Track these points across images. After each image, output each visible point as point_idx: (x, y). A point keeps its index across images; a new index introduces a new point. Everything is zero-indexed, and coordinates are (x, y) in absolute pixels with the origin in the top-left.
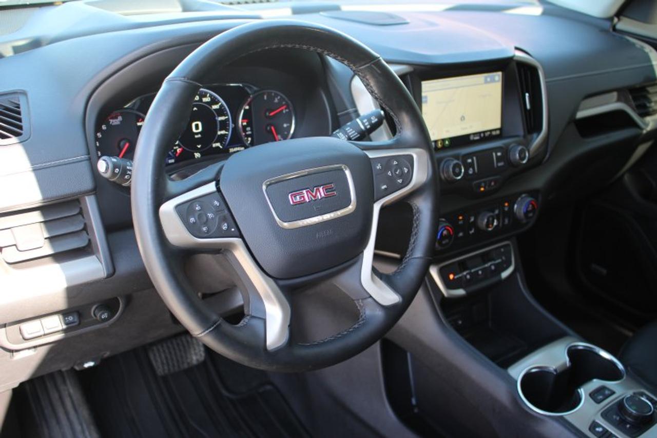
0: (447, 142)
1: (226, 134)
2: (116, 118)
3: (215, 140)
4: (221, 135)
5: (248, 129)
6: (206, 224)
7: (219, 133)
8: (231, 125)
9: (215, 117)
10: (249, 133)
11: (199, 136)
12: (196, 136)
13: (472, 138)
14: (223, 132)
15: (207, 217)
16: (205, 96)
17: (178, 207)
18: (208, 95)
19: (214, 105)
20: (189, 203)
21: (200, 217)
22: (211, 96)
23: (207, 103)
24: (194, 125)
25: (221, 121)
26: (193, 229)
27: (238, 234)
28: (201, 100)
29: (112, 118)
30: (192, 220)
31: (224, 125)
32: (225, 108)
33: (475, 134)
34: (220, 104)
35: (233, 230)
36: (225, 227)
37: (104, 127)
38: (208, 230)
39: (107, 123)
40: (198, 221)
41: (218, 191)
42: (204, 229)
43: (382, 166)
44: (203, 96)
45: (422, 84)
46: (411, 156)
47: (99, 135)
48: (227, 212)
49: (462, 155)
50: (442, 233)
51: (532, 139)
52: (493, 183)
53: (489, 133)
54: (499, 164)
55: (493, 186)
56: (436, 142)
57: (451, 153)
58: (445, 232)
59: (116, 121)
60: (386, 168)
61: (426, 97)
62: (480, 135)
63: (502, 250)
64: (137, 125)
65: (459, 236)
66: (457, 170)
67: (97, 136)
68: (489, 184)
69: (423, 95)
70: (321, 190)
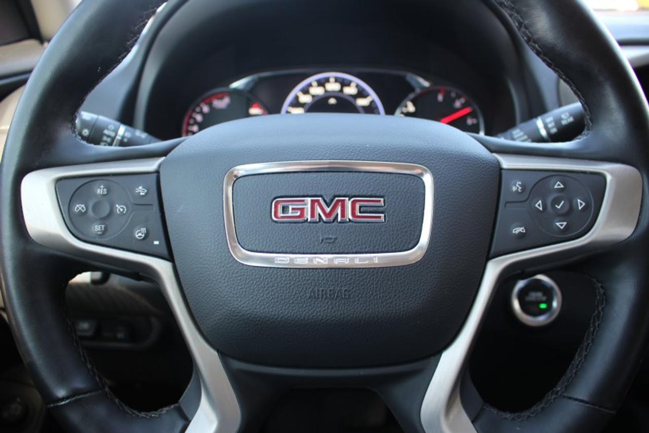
2: (221, 98)
6: (103, 220)
15: (111, 213)
16: (349, 86)
18: (353, 85)
19: (360, 99)
21: (96, 207)
22: (357, 86)
23: (351, 95)
26: (72, 221)
27: (164, 251)
30: (79, 207)
32: (377, 106)
34: (370, 98)
35: (156, 243)
36: (139, 234)
37: (206, 109)
38: (104, 232)
39: (210, 104)
40: (90, 213)
41: (157, 172)
42: (97, 228)
43: (524, 187)
44: (344, 83)
46: (601, 176)
47: (199, 118)
48: (155, 210)
59: (223, 104)
60: (530, 192)
64: (248, 112)
67: (195, 119)
70: (349, 204)
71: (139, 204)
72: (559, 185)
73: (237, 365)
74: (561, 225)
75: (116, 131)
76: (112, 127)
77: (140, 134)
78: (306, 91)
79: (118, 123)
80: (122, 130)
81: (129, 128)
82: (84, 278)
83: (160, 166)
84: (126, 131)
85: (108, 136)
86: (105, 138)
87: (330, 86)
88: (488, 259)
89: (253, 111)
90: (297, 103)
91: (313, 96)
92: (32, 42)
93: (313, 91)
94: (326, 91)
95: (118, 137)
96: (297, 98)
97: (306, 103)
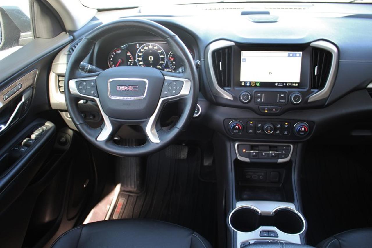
0: (258, 84)
1: (163, 63)
2: (119, 51)
3: (158, 65)
4: (161, 63)
5: (174, 62)
6: (85, 90)
7: (160, 62)
8: (166, 60)
9: (159, 55)
10: (174, 64)
11: (152, 62)
12: (150, 62)
13: (277, 84)
14: (162, 62)
15: (87, 88)
16: (155, 47)
17: (76, 82)
18: (157, 46)
19: (159, 50)
20: (82, 81)
21: (84, 87)
22: (158, 47)
23: (156, 49)
24: (150, 57)
25: (161, 58)
26: (79, 90)
27: (97, 96)
28: (153, 48)
29: (117, 51)
30: (80, 87)
31: (163, 59)
32: (164, 52)
33: (278, 83)
34: (161, 50)
36: (92, 92)
37: (114, 54)
38: (86, 92)
39: (115, 52)
40: (83, 88)
41: (96, 80)
42: (84, 91)
43: (168, 84)
44: (154, 46)
45: (242, 52)
46: (183, 82)
47: (112, 56)
48: (95, 87)
49: (255, 91)
50: (234, 126)
51: (313, 92)
52: (274, 110)
53: (290, 84)
54: (281, 101)
55: (274, 111)
56: (250, 82)
57: (249, 89)
58: (237, 127)
59: (119, 52)
60: (169, 85)
61: (245, 59)
62: (283, 84)
63: (285, 148)
64: (127, 54)
65: (249, 131)
66: (246, 97)
67: (111, 56)
68: (272, 110)
69: (242, 57)
70: (131, 88)
71: (92, 87)
72: (175, 83)
73: (111, 119)
74: (174, 92)
75: (88, 67)
76: (87, 66)
77: (95, 67)
79: (88, 64)
80: (89, 66)
81: (91, 65)
82: (81, 102)
83: (96, 78)
84: (90, 66)
85: (86, 68)
86: (85, 69)
87: (150, 47)
88: (160, 98)
89: (128, 54)
90: (140, 52)
91: (145, 50)
92: (64, 33)
93: (145, 48)
94: (148, 48)
95: (88, 68)
96: (140, 50)
97: (143, 52)
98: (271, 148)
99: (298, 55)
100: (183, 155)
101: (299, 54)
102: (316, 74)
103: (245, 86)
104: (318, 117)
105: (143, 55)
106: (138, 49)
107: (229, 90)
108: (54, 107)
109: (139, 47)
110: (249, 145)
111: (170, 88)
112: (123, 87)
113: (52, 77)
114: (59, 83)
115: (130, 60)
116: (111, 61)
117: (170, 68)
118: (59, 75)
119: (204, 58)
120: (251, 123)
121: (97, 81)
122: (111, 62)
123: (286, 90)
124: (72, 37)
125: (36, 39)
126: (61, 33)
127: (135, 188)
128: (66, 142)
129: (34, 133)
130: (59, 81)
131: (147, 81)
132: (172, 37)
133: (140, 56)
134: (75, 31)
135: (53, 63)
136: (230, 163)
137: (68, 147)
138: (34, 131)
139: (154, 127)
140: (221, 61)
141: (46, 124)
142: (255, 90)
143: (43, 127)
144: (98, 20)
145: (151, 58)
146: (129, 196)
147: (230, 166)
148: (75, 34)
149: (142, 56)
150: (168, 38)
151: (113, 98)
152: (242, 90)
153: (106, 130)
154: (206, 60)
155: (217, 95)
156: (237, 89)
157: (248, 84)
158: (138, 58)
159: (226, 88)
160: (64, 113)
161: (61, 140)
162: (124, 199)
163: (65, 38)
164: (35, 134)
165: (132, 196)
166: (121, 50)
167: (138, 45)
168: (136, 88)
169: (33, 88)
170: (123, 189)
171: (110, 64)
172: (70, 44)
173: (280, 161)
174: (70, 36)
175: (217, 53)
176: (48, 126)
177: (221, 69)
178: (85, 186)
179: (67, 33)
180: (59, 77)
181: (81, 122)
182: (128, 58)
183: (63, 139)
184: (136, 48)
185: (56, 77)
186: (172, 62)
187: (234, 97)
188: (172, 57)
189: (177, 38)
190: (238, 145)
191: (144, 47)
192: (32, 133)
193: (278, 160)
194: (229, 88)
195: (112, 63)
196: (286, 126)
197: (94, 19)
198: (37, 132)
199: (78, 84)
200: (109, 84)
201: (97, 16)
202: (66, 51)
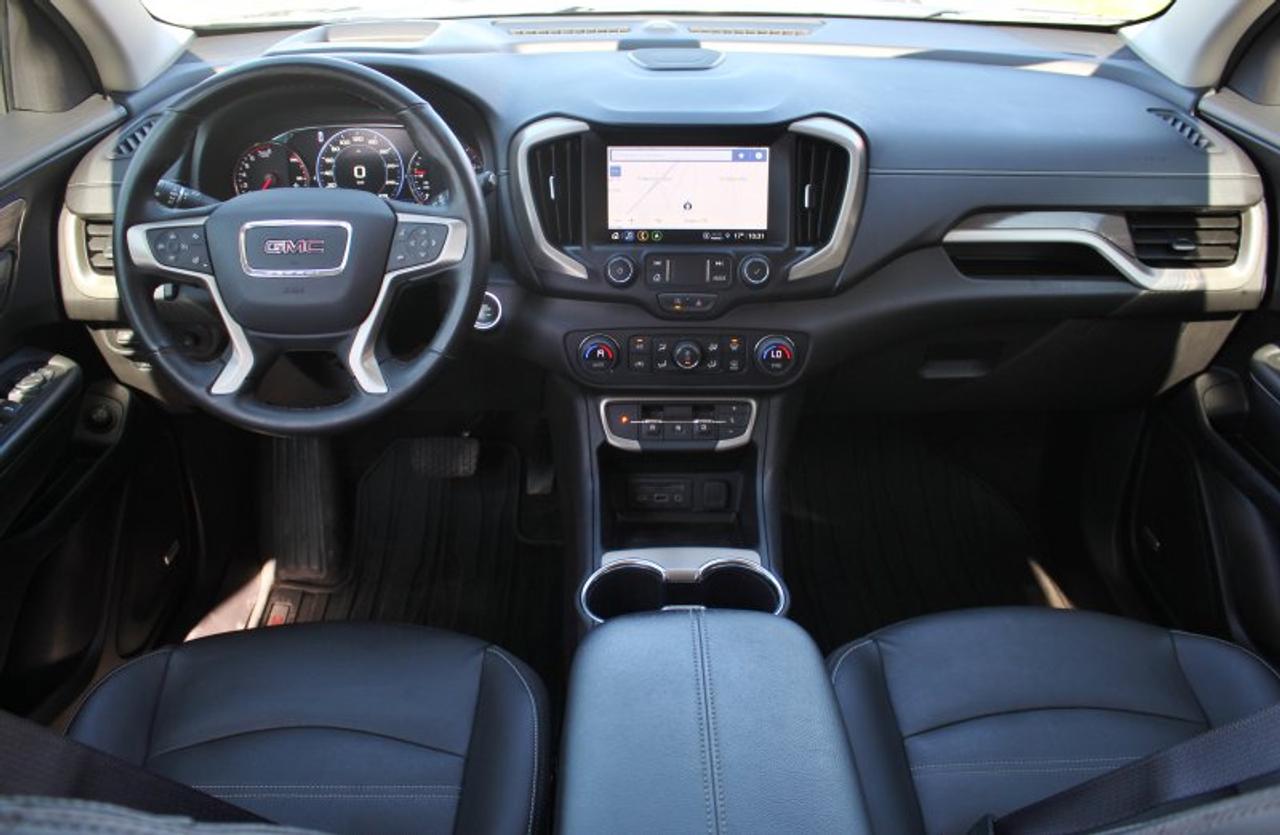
0: (657, 236)
1: (394, 186)
2: (266, 149)
3: (382, 189)
4: (390, 186)
5: (426, 183)
6: (175, 253)
7: (388, 182)
8: (403, 176)
9: (383, 163)
10: (427, 187)
11: (362, 182)
12: (359, 183)
13: (706, 236)
14: (392, 182)
15: (179, 249)
16: (371, 137)
17: (149, 232)
18: (375, 137)
19: (382, 148)
20: (161, 231)
21: (170, 246)
22: (379, 138)
23: (373, 146)
24: (356, 169)
25: (390, 170)
26: (157, 254)
27: (210, 270)
28: (365, 142)
29: (262, 150)
30: (161, 246)
31: (394, 174)
32: (396, 155)
33: (711, 232)
34: (390, 149)
35: (205, 265)
36: (196, 260)
37: (252, 158)
38: (176, 260)
39: (255, 154)
40: (168, 250)
41: (204, 226)
42: (172, 258)
43: (405, 233)
44: (368, 137)
45: (609, 149)
46: (446, 227)
47: (247, 166)
48: (204, 248)
49: (645, 253)
50: (594, 352)
51: (800, 253)
52: (699, 303)
53: (742, 235)
54: (716, 278)
55: (699, 307)
56: (636, 232)
57: (631, 248)
58: (600, 352)
59: (266, 154)
60: (410, 236)
61: (619, 168)
62: (723, 236)
63: (734, 408)
64: (288, 160)
65: (636, 365)
66: (621, 270)
67: (244, 167)
68: (692, 303)
69: (610, 164)
70: (305, 245)
71: (193, 244)
72: (424, 232)
73: (252, 333)
74: (423, 254)
75: (178, 193)
76: (175, 190)
77: (196, 194)
78: (336, 143)
79: (179, 186)
80: (182, 191)
81: (187, 189)
82: (160, 293)
83: (206, 222)
84: (185, 191)
85: (173, 196)
86: (171, 198)
87: (356, 139)
88: (385, 272)
89: (293, 160)
90: (329, 153)
91: (342, 147)
92: (97, 97)
93: (341, 143)
94: (353, 142)
95: (180, 198)
96: (329, 148)
97: (336, 153)
98: (698, 410)
99: (759, 156)
100: (464, 465)
101: (763, 153)
102: (806, 205)
103: (622, 242)
104: (818, 321)
105: (337, 163)
106: (321, 145)
107: (576, 252)
108: (73, 313)
109: (326, 140)
110: (638, 403)
111: (412, 243)
112: (282, 244)
113: (68, 225)
114: (90, 243)
115: (299, 178)
116: (245, 180)
117: (413, 197)
118: (89, 220)
119: (508, 168)
120: (640, 340)
121: (208, 229)
122: (242, 183)
123: (730, 250)
124: (122, 110)
125: (12, 112)
126: (89, 96)
127: (321, 569)
128: (108, 424)
129: (18, 386)
130: (88, 237)
131: (348, 227)
132: (416, 109)
133: (328, 167)
134: (130, 93)
135: (69, 185)
136: (586, 454)
137: (115, 436)
138: (18, 381)
139: (372, 351)
140: (551, 174)
141: (52, 362)
142: (646, 251)
143: (43, 370)
144: (197, 60)
145: (360, 172)
146: (304, 594)
147: (589, 462)
148: (133, 101)
149: (334, 166)
150: (404, 109)
151: (255, 273)
152: (613, 252)
153: (237, 363)
154: (512, 173)
155: (546, 267)
156: (597, 248)
157: (630, 237)
158: (324, 170)
159: (568, 249)
160: (103, 333)
161: (95, 417)
162: (289, 604)
163: (100, 113)
164: (19, 389)
165: (312, 595)
166: (271, 146)
167: (320, 134)
168: (320, 246)
169: (14, 254)
170: (284, 575)
171: (239, 188)
172: (117, 131)
173: (722, 444)
174: (116, 107)
175: (541, 153)
176: (60, 368)
177: (553, 196)
178: (167, 561)
179: (109, 98)
180: (87, 225)
181: (164, 343)
182: (295, 170)
183: (101, 414)
184: (318, 141)
185: (78, 228)
186: (421, 181)
187: (590, 271)
188: (420, 169)
189: (429, 109)
190: (607, 406)
191: (339, 138)
192: (12, 386)
193: (716, 444)
194: (578, 248)
195: (246, 185)
196: (734, 348)
197: (185, 57)
198: (27, 384)
199: (154, 238)
200: (242, 236)
201: (193, 50)
202: (107, 148)
